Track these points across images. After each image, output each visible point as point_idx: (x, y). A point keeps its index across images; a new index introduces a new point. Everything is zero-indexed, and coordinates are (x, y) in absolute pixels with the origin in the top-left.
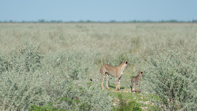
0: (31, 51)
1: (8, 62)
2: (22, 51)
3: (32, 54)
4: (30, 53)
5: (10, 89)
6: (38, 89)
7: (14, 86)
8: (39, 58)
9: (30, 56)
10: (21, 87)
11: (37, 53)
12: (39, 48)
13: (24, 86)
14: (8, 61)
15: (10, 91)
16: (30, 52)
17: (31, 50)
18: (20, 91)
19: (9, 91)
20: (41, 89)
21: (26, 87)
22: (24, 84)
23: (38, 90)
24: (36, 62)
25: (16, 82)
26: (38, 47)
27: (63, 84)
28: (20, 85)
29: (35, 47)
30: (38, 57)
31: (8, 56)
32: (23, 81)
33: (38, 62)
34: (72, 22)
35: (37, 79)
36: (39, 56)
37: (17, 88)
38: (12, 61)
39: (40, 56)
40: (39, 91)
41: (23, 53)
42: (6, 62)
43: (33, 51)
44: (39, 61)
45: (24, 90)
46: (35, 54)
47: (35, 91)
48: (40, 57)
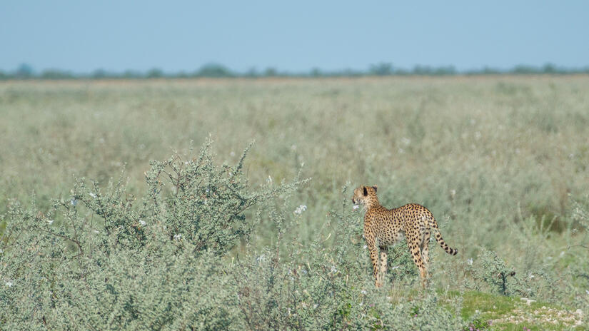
0: (214, 180)
1: (129, 221)
2: (181, 182)
3: (214, 191)
4: (209, 187)
5: (112, 315)
6: (216, 316)
7: (127, 304)
8: (242, 204)
9: (208, 197)
10: (150, 311)
11: (235, 185)
12: (240, 167)
13: (163, 306)
14: (131, 218)
15: (111, 324)
16: (207, 184)
17: (212, 176)
18: (148, 325)
19: (108, 325)
20: (224, 314)
21: (170, 308)
22: (161, 299)
23: (215, 320)
24: (230, 219)
25: (131, 293)
26: (238, 165)
27: (316, 294)
28: (146, 301)
29: (226, 167)
30: (238, 202)
31: (129, 199)
32: (156, 289)
33: (238, 217)
34: (487, 73)
35: (206, 279)
36: (239, 197)
37: (137, 311)
38: (142, 217)
39: (246, 197)
40: (219, 323)
41: (182, 186)
42: (122, 219)
43: (221, 181)
44: (240, 215)
45: (160, 319)
46: (228, 191)
47: (202, 324)
48: (243, 201)
